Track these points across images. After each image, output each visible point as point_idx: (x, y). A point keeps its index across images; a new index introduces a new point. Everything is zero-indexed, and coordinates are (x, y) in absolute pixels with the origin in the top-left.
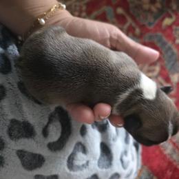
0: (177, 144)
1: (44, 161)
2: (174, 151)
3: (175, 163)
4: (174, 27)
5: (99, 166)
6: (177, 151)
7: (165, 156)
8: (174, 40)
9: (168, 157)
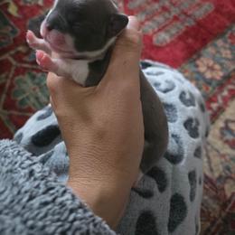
0: (160, 27)
1: (177, 194)
2: (167, 31)
3: (180, 33)
4: (22, 3)
5: (175, 121)
6: (167, 28)
7: (172, 42)
8: (39, 7)
9: (173, 39)
